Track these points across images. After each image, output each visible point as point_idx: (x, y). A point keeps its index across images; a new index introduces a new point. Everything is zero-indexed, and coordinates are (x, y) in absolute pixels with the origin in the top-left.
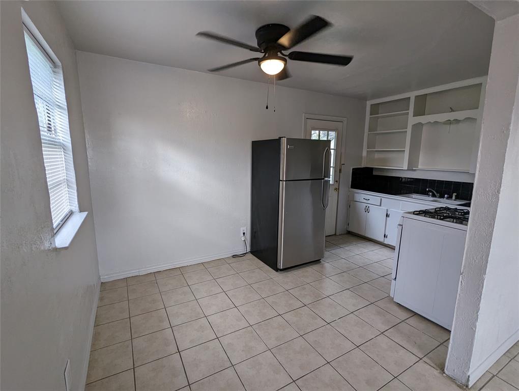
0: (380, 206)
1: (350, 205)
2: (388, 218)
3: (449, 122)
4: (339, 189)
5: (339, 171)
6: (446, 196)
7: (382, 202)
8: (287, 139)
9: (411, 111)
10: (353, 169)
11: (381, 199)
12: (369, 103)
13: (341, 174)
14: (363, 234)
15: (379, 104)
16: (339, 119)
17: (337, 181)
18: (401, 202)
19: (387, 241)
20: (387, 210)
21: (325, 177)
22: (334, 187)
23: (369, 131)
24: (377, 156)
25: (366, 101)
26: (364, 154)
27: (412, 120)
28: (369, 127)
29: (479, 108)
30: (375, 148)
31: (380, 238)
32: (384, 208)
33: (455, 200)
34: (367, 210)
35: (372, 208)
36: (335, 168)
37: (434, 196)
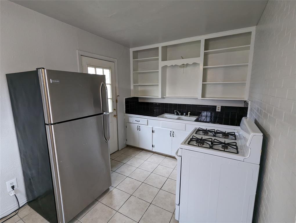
0: (148, 125)
1: (127, 125)
2: (153, 133)
3: (183, 66)
4: (117, 115)
5: (115, 101)
6: (184, 114)
7: (148, 122)
8: (47, 70)
9: (160, 57)
10: (126, 99)
11: (148, 120)
12: (132, 50)
13: (118, 104)
14: (138, 146)
15: (137, 51)
16: (111, 59)
17: (115, 110)
18: (161, 121)
19: (154, 150)
20: (152, 128)
21: (103, 111)
22: (113, 115)
23: (133, 71)
24: (140, 89)
25: (129, 48)
26: (132, 87)
27: (161, 64)
28: (133, 68)
29: (200, 56)
30: (138, 84)
31: (150, 148)
32: (150, 126)
33: (189, 116)
34: (139, 129)
35: (142, 127)
36: (112, 99)
37: (178, 114)
